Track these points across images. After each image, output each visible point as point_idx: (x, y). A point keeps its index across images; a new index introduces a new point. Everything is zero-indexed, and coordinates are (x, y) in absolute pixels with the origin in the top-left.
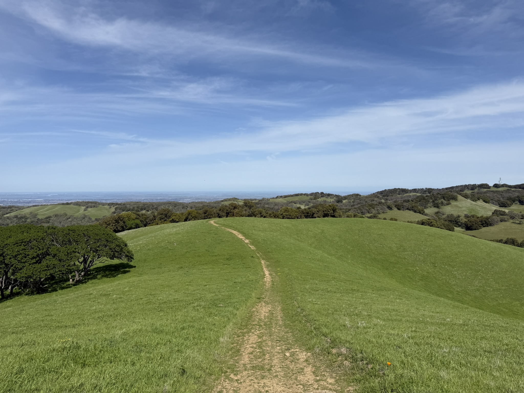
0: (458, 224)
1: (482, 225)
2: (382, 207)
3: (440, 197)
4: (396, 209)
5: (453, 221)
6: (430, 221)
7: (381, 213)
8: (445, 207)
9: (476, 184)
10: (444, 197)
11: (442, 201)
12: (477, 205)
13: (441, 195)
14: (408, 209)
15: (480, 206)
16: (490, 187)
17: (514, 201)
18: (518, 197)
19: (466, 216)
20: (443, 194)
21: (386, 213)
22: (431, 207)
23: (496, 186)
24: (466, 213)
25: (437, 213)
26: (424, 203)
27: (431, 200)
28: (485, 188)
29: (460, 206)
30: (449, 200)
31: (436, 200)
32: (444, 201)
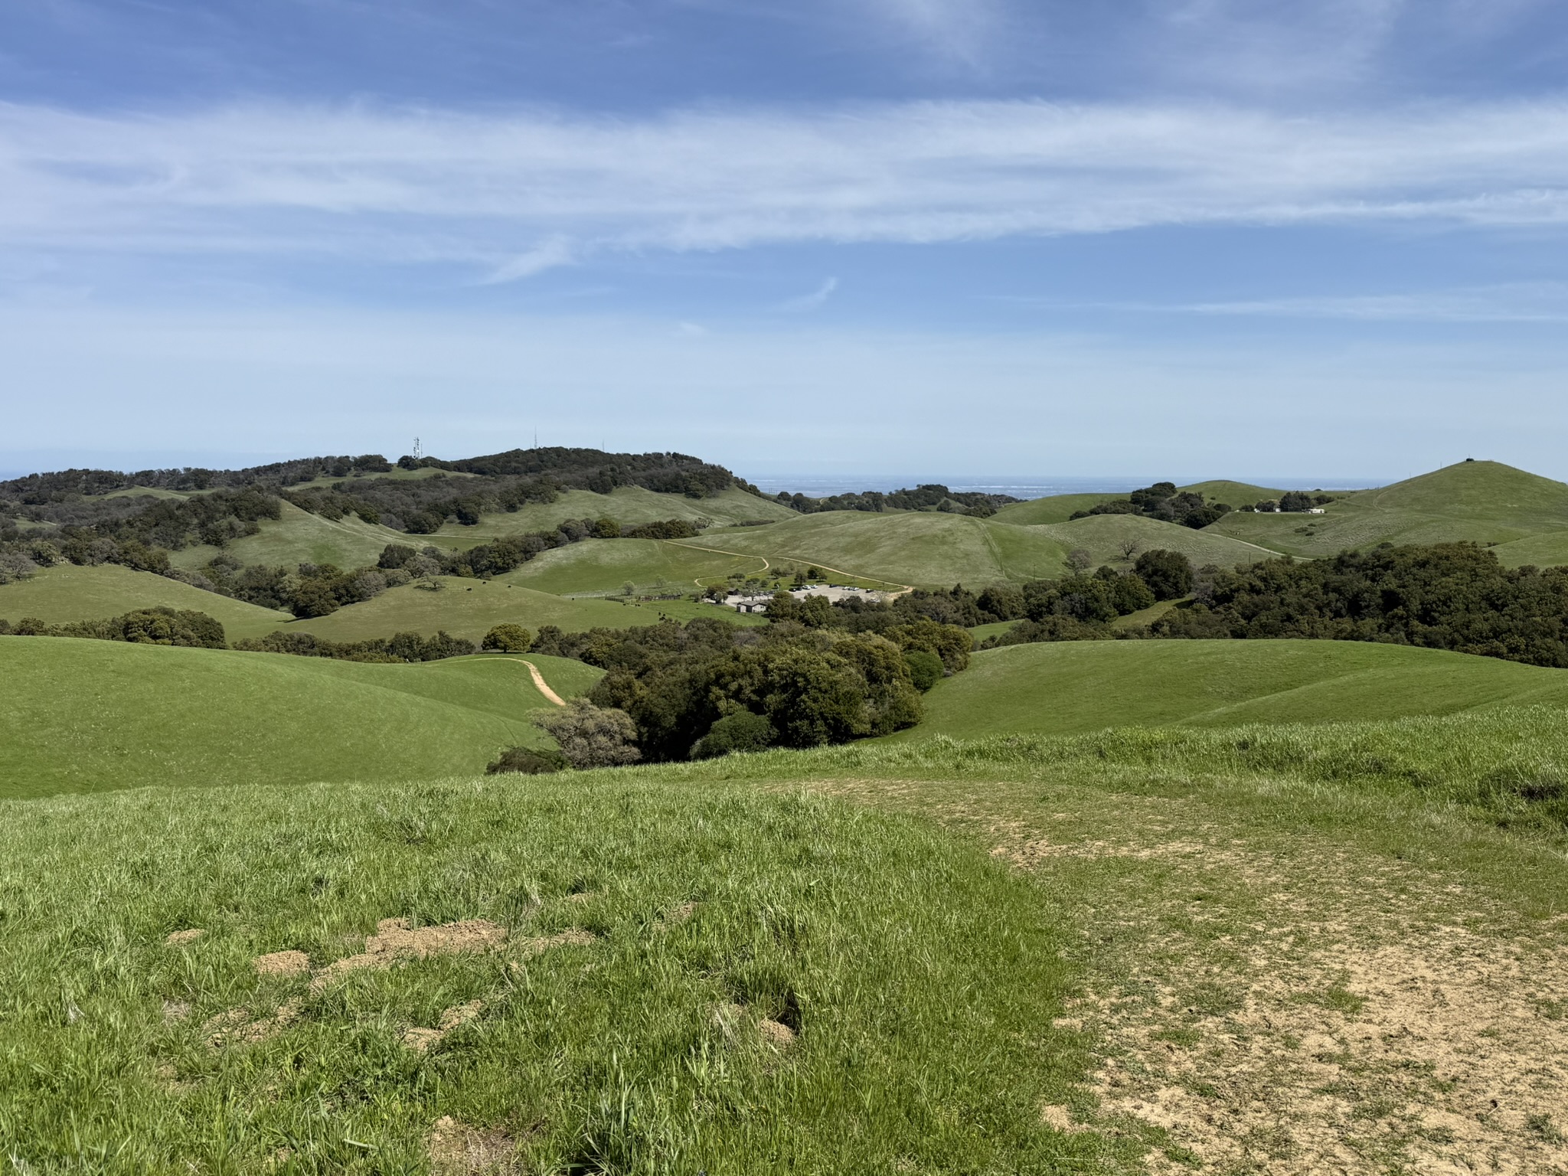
0: (280, 599)
1: (338, 599)
2: (10, 558)
3: (224, 508)
4: (67, 561)
5: (265, 590)
6: (150, 618)
7: (9, 579)
8: (241, 542)
9: (348, 457)
10: (236, 509)
11: (230, 524)
12: (339, 532)
13: (227, 500)
14: (108, 559)
15: (346, 535)
16: (391, 465)
17: (445, 515)
18: (455, 501)
19: (305, 572)
20: (233, 500)
21: (30, 576)
22: (194, 544)
23: (406, 463)
24: (304, 559)
25: (216, 563)
26: (171, 531)
27: (195, 521)
28: (376, 470)
29: (289, 536)
30: (252, 519)
31: (211, 518)
32: (236, 521)
